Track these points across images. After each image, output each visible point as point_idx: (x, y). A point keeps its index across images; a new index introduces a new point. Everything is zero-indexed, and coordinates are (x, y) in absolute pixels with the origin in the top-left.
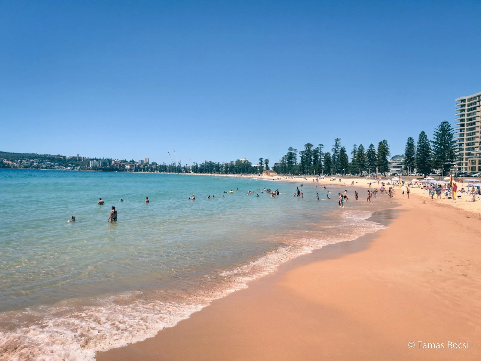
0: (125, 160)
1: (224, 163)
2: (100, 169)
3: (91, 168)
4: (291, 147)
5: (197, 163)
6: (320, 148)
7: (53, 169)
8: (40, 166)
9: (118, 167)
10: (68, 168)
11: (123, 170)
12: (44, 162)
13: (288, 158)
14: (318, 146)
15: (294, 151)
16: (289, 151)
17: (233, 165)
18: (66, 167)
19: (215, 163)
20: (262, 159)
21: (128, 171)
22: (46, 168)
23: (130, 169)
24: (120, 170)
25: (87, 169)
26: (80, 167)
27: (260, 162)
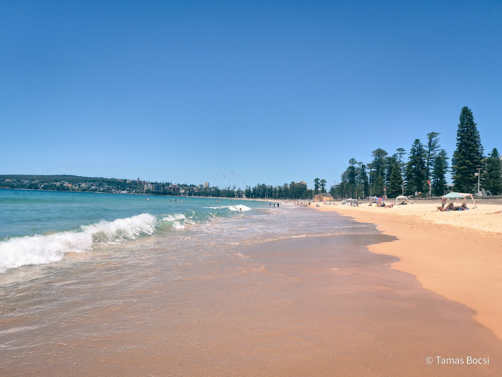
0: (185, 184)
1: (277, 187)
2: (153, 193)
3: (145, 192)
4: (353, 159)
5: (250, 187)
6: (399, 155)
7: (110, 192)
8: (98, 189)
9: (172, 191)
10: (125, 192)
11: (177, 195)
12: (103, 185)
13: (349, 175)
14: (397, 152)
15: (357, 165)
16: (350, 165)
17: (287, 188)
18: (123, 190)
19: (267, 186)
20: (318, 179)
21: (182, 195)
22: (103, 191)
23: (184, 194)
24: (173, 194)
25: (141, 193)
26: (135, 191)
27: (316, 184)
